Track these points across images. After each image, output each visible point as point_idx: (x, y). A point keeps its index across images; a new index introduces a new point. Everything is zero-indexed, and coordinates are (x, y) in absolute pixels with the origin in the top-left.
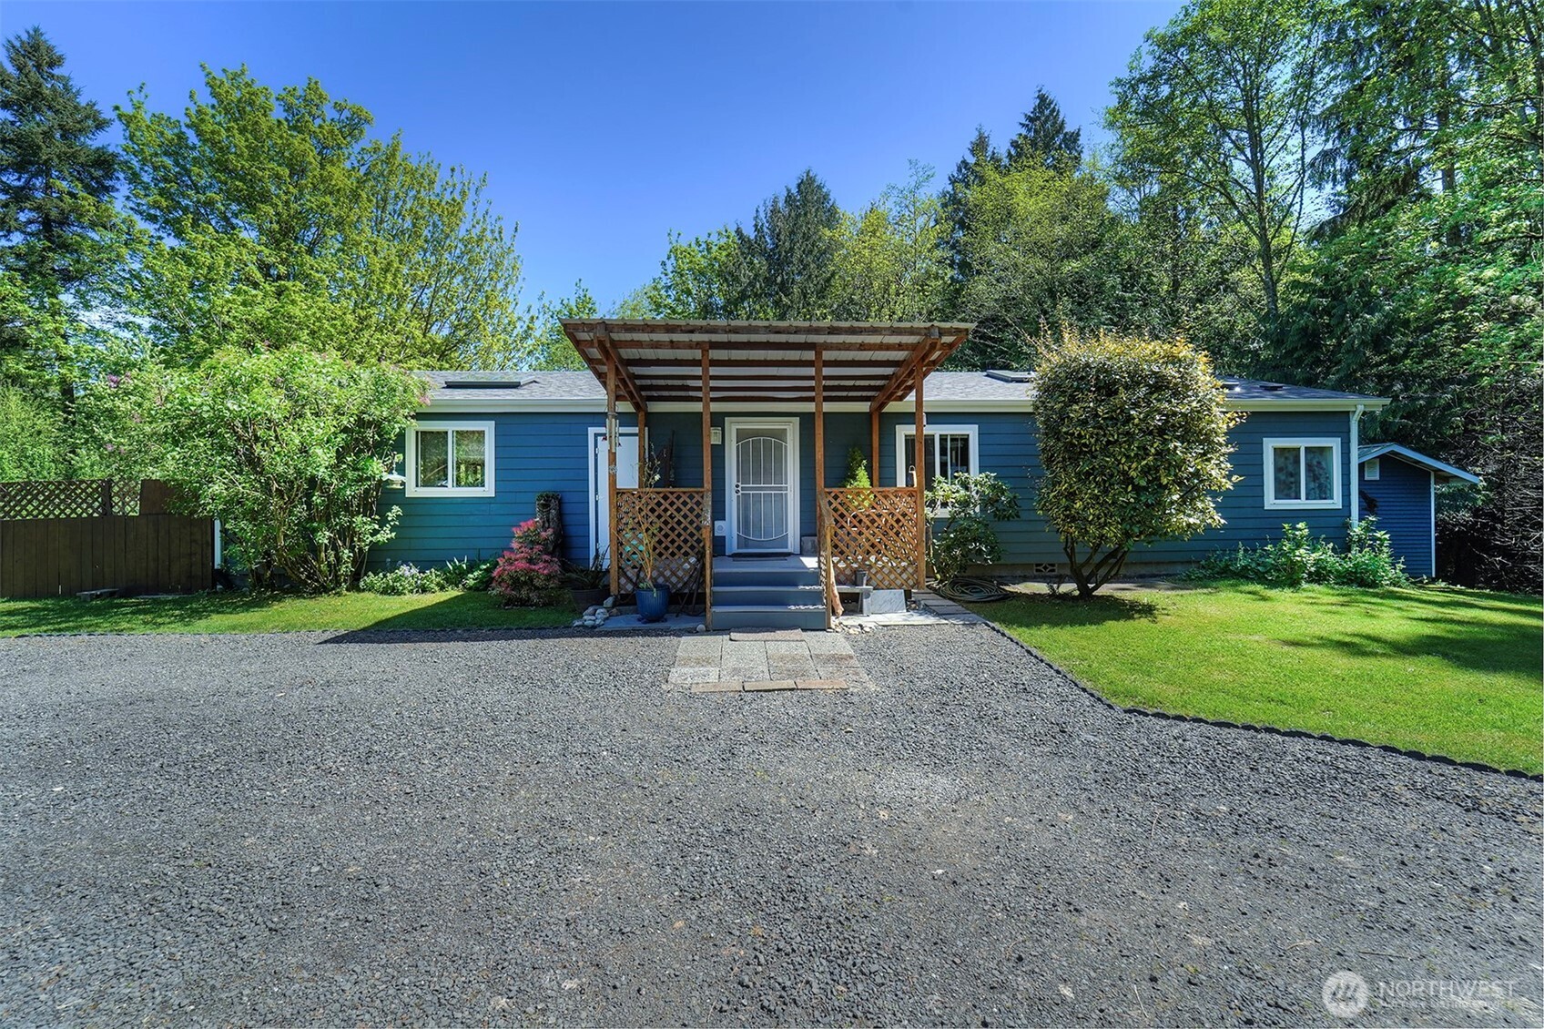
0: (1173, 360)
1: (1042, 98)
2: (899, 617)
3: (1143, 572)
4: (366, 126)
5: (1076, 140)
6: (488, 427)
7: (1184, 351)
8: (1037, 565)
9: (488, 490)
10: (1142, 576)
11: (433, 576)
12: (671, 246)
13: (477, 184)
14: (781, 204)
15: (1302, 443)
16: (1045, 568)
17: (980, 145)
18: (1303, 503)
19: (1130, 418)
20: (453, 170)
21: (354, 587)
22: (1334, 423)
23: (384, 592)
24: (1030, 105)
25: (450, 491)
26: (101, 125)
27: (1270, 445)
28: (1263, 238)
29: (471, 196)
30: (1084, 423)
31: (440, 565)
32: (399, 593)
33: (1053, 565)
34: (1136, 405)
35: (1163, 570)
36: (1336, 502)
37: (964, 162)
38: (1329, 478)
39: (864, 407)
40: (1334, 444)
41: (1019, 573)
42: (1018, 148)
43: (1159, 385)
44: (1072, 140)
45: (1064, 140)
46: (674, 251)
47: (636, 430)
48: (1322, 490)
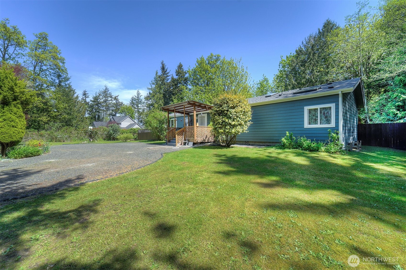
3: (269, 144)
4: (220, 58)
8: (245, 142)
10: (268, 146)
15: (318, 107)
16: (247, 142)
22: (332, 98)
26: (186, 73)
27: (306, 109)
33: (248, 142)
35: (274, 144)
36: (333, 124)
38: (330, 117)
40: (333, 106)
41: (241, 143)
48: (328, 121)
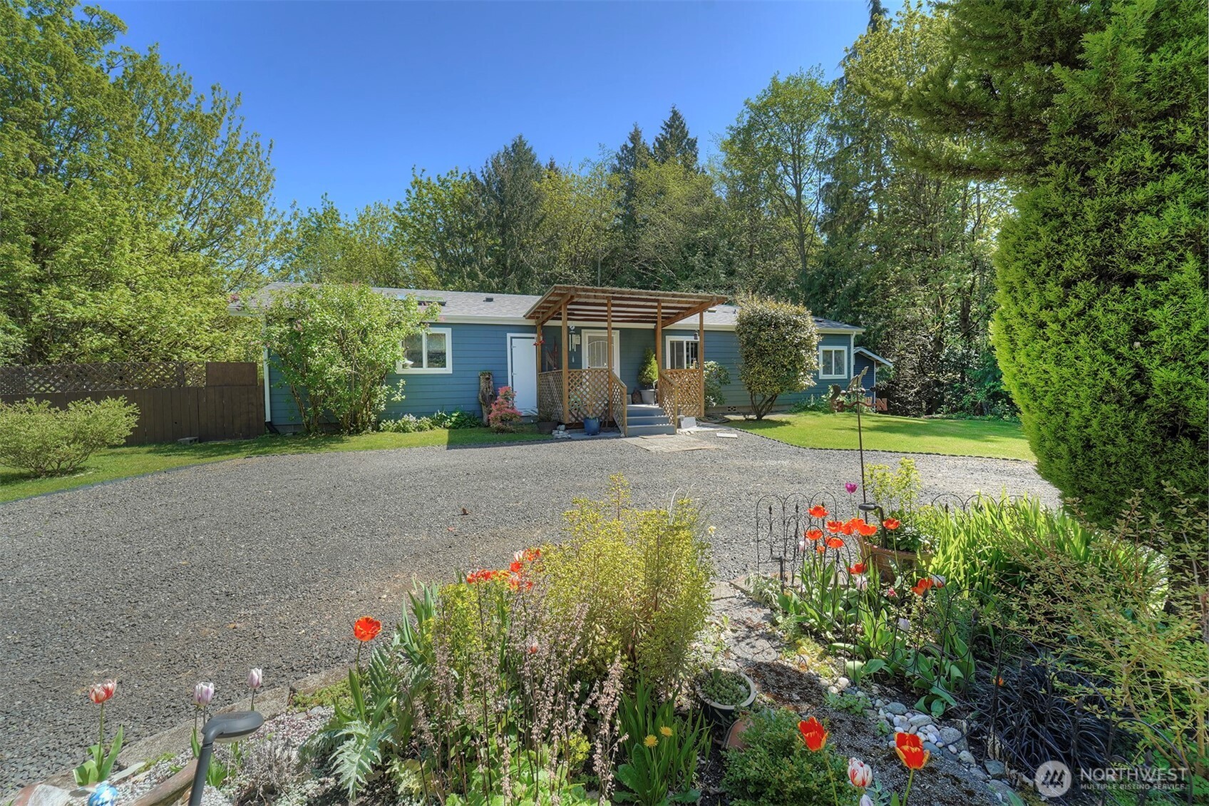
0: (798, 314)
1: (675, 113)
2: (695, 429)
5: (694, 145)
6: (448, 332)
7: (802, 309)
9: (448, 369)
11: (425, 420)
12: (413, 179)
13: (233, 102)
14: (502, 161)
15: (833, 348)
17: (635, 137)
18: (833, 376)
19: (785, 339)
20: (214, 89)
21: (377, 428)
22: (843, 339)
23: (397, 430)
24: (667, 117)
25: (425, 370)
27: (821, 349)
28: (800, 229)
29: (228, 113)
30: (767, 340)
31: (429, 414)
32: (408, 432)
34: (787, 334)
36: (845, 376)
37: (626, 146)
38: (843, 365)
39: (652, 326)
40: (845, 348)
42: (662, 144)
43: (796, 326)
44: (693, 144)
45: (687, 143)
46: (417, 183)
47: (535, 335)
48: (840, 371)
